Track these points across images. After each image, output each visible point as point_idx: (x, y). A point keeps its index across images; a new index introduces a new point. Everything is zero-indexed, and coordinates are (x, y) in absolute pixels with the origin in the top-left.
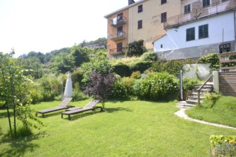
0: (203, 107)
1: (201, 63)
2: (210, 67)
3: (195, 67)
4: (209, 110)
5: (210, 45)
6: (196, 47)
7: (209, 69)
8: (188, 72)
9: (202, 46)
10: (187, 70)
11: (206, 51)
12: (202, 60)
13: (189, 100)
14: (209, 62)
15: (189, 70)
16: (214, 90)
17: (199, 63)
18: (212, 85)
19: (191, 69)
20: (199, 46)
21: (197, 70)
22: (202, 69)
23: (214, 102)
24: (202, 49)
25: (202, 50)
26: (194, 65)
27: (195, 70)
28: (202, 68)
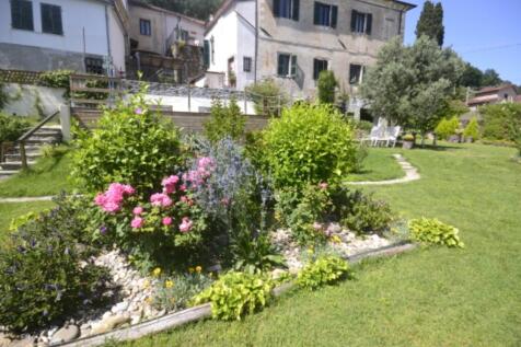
0: (33, 172)
1: (44, 85)
2: (64, 96)
3: (33, 93)
4: (45, 175)
5: (68, 53)
6: (38, 48)
7: (64, 100)
8: (17, 102)
9: (51, 50)
10: (13, 95)
11: (61, 63)
12: (47, 79)
13: (7, 163)
14: (61, 86)
15: (18, 98)
16: (64, 139)
17: (40, 84)
18: (59, 130)
19: (22, 95)
20: (45, 49)
21: (38, 100)
22: (47, 99)
23: (58, 161)
24: (51, 55)
25: (51, 59)
26: (28, 87)
27: (34, 99)
28: (49, 96)
